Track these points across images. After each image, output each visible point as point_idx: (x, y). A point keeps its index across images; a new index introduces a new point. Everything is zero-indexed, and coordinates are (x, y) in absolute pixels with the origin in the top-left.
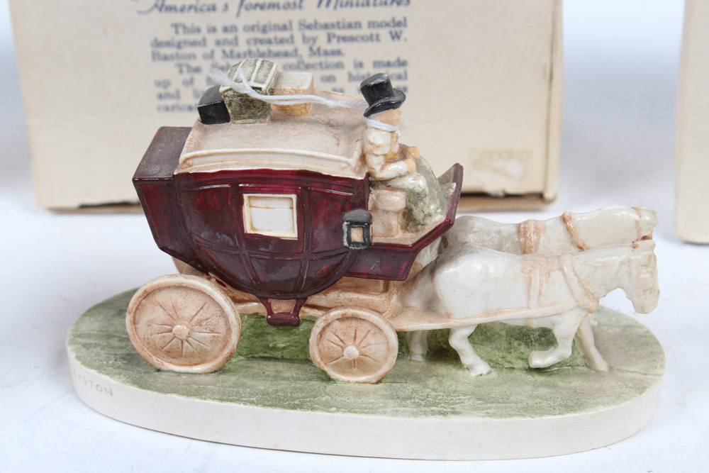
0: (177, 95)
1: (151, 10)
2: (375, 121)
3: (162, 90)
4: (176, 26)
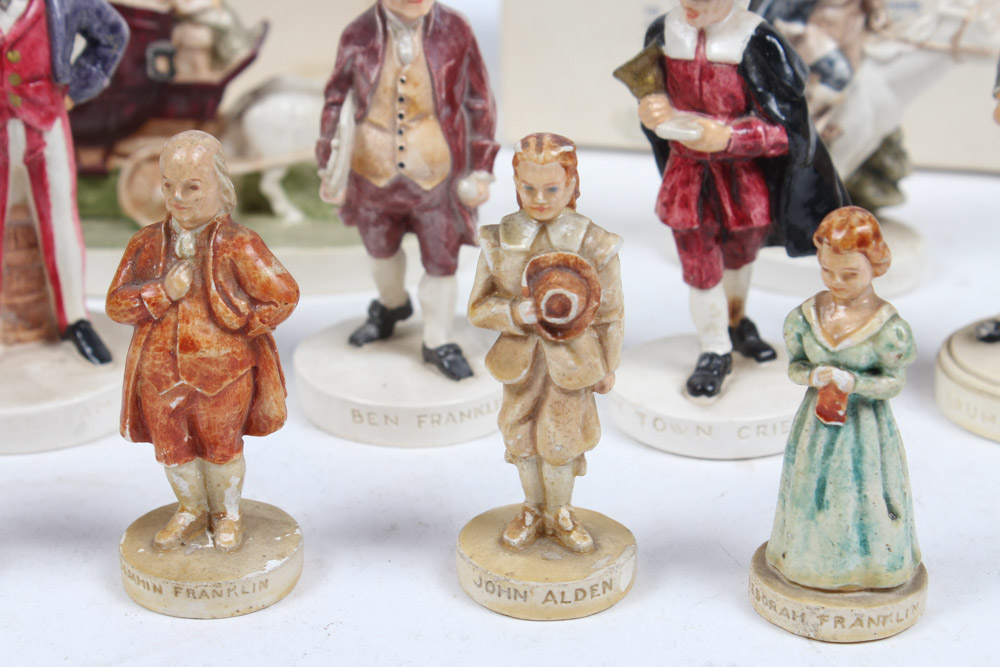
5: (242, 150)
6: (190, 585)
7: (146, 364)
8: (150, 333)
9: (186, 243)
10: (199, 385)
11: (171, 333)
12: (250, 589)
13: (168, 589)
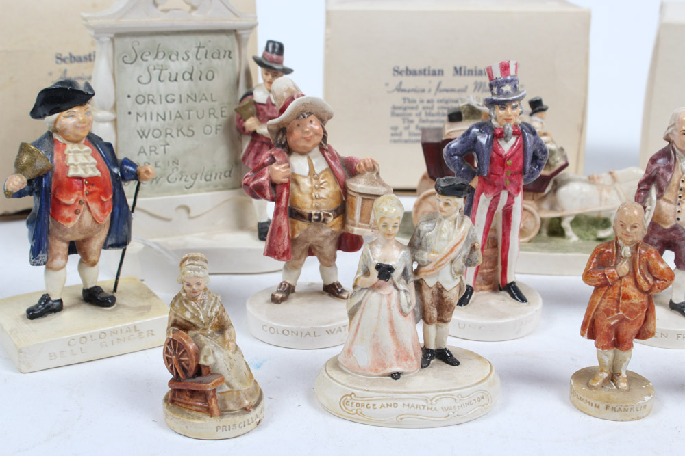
0: (400, 134)
1: (393, 91)
2: (536, 118)
3: (393, 132)
4: (405, 99)
5: (553, 207)
6: (615, 405)
7: (603, 304)
8: (607, 291)
9: (627, 251)
10: (628, 315)
11: (617, 291)
12: (639, 409)
13: (602, 406)
